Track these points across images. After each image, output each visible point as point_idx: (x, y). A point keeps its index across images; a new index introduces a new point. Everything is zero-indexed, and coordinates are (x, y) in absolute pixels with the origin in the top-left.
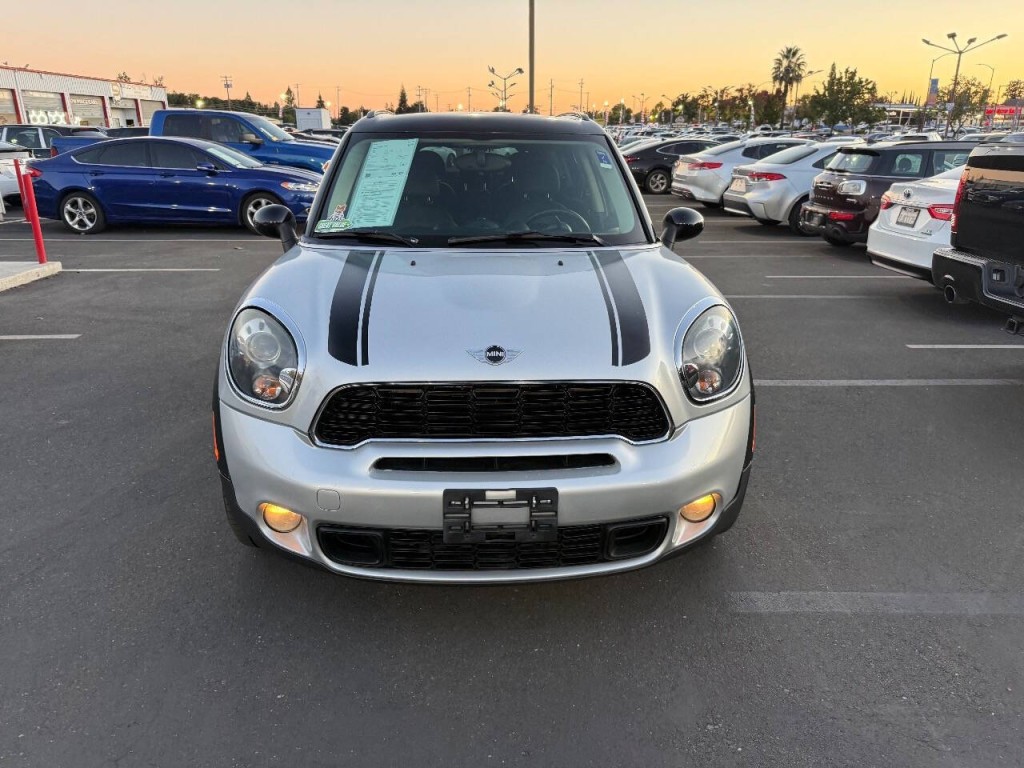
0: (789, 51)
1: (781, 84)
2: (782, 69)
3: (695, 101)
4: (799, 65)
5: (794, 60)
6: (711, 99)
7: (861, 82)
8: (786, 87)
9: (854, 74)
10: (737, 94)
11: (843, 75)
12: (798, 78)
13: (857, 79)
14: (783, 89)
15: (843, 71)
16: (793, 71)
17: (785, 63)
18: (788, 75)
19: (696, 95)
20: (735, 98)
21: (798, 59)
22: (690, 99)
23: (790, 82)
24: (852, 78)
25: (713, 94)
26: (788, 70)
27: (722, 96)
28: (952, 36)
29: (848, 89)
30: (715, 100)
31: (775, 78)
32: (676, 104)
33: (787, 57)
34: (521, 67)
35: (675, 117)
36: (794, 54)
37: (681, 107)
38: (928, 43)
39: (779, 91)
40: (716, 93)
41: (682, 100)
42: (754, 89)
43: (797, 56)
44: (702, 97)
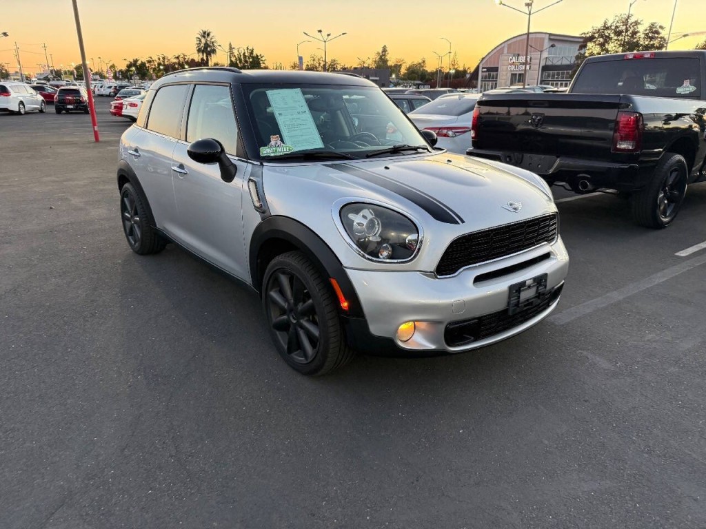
0: (205, 33)
1: (203, 55)
2: (202, 45)
3: (143, 64)
4: (213, 43)
5: (209, 39)
6: (156, 63)
7: (257, 56)
8: (207, 57)
9: (252, 51)
10: (176, 61)
11: (246, 51)
12: (214, 51)
13: (254, 54)
14: (205, 58)
15: (246, 49)
16: (210, 46)
17: (203, 41)
18: (207, 49)
19: (144, 60)
20: (174, 63)
21: (211, 39)
22: (139, 62)
23: (209, 54)
24: (252, 53)
25: (157, 60)
26: (207, 45)
27: (164, 62)
28: (320, 31)
29: (251, 60)
30: (159, 64)
31: (199, 51)
32: (129, 66)
33: (204, 37)
34: (5, 31)
35: (131, 76)
36: (208, 35)
37: (133, 69)
38: (306, 34)
39: (202, 59)
40: (159, 59)
41: (134, 63)
42: (187, 58)
43: (210, 37)
44: (149, 62)
